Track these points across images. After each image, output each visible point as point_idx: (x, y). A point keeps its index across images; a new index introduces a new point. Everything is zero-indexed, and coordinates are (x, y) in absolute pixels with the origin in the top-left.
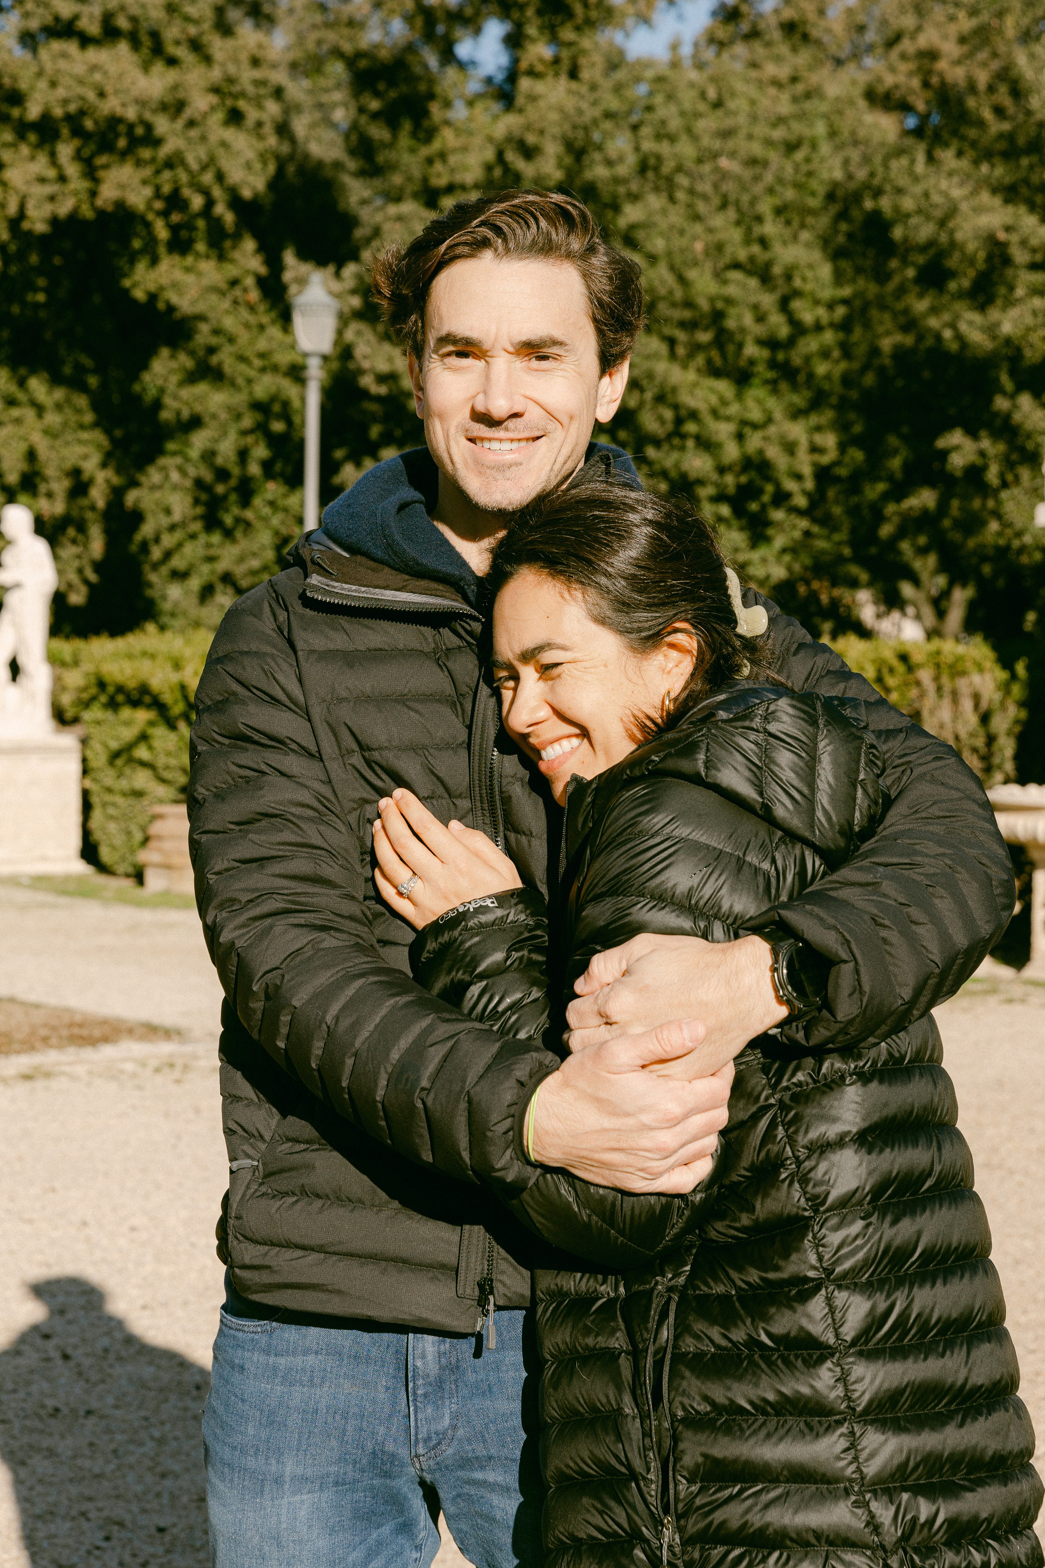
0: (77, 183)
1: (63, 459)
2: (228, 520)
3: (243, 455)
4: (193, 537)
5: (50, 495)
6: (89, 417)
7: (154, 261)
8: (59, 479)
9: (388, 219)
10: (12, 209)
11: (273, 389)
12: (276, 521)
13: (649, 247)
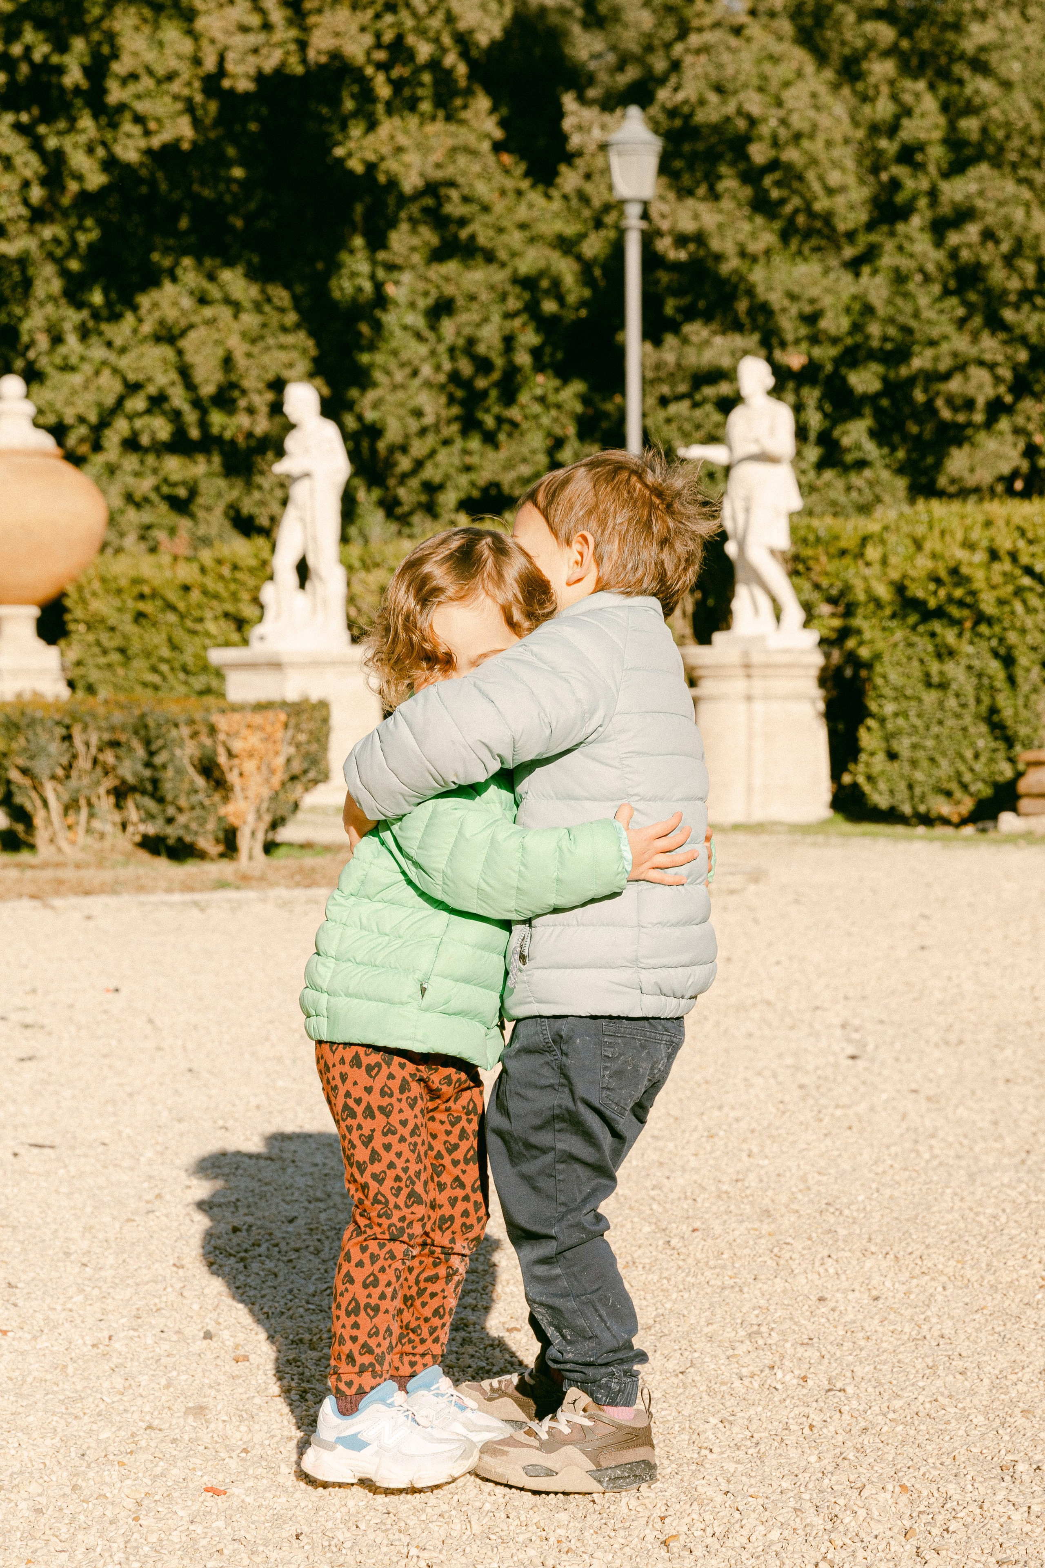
0: (284, 33)
1: (264, 368)
2: (489, 422)
3: (509, 341)
4: (447, 442)
5: (251, 411)
6: (291, 318)
7: (372, 125)
8: (260, 392)
9: (687, 50)
10: (210, 64)
11: (542, 264)
12: (545, 421)
13: (1003, 71)
